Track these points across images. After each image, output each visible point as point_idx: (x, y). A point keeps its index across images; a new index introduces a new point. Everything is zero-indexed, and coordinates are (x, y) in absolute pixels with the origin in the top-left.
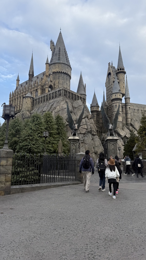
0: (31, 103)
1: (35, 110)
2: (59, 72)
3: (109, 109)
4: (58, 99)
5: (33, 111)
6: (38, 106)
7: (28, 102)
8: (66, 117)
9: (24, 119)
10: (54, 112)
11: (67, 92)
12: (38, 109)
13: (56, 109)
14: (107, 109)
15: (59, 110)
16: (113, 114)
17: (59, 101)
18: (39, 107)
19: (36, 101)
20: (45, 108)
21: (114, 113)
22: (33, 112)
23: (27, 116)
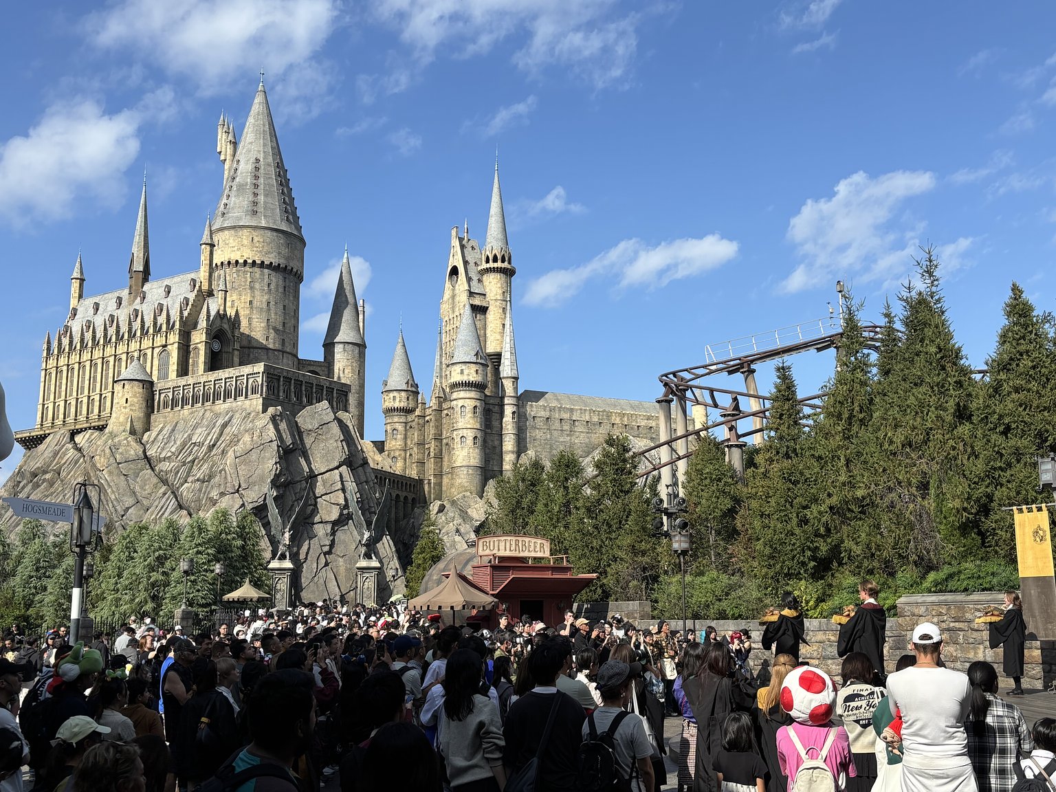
0: (144, 405)
1: (161, 431)
2: (254, 262)
3: (446, 412)
4: (247, 402)
5: (154, 434)
6: (171, 415)
7: (135, 400)
8: (274, 472)
9: (119, 464)
10: (231, 454)
11: (279, 380)
12: (173, 430)
13: (238, 441)
14: (440, 410)
15: (249, 447)
16: (455, 436)
17: (249, 414)
18: (177, 423)
19: (163, 396)
20: (199, 431)
21: (455, 433)
22: (152, 439)
23: (132, 452)
